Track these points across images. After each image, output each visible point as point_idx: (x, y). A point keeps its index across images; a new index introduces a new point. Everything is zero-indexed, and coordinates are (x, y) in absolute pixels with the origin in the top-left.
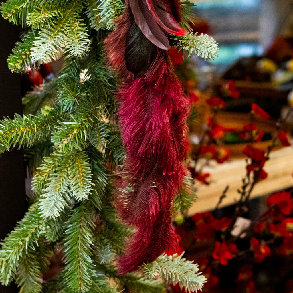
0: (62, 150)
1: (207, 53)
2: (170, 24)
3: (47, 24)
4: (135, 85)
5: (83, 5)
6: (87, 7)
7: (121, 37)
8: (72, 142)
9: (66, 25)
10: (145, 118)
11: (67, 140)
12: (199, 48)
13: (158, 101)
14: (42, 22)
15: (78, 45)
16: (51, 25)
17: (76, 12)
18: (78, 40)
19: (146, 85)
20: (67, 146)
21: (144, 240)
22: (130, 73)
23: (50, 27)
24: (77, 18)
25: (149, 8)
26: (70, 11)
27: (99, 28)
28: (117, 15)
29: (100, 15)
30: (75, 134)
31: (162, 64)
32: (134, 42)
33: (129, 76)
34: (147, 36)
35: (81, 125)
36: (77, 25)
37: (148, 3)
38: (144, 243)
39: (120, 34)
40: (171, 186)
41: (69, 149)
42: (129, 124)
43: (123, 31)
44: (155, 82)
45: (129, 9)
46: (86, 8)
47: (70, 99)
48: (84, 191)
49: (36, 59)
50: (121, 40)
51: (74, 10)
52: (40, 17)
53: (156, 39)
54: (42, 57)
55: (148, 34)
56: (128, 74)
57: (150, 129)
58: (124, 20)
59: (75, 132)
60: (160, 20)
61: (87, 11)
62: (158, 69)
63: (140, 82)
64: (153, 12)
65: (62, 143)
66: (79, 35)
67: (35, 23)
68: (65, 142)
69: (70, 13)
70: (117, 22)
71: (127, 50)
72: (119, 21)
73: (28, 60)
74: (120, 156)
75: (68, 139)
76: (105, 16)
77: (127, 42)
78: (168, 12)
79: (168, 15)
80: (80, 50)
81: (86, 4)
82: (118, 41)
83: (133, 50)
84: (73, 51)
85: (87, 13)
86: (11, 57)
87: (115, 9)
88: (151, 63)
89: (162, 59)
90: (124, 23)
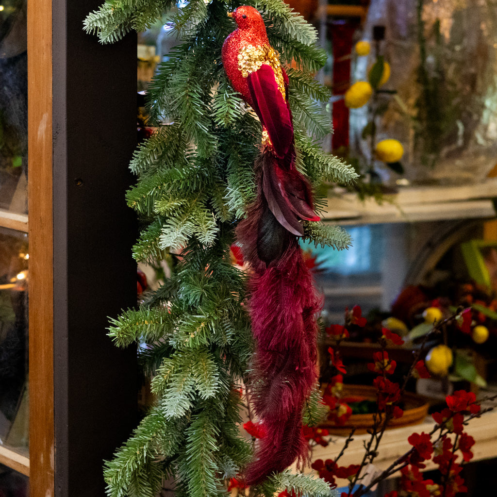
0: (189, 345)
2: (303, 211)
3: (175, 212)
4: (266, 275)
5: (208, 195)
6: (212, 198)
7: (253, 224)
8: (199, 336)
9: (194, 214)
10: (277, 309)
11: (194, 334)
13: (290, 292)
14: (171, 209)
15: (207, 234)
17: (201, 201)
18: (206, 229)
19: (278, 275)
20: (194, 340)
21: (275, 443)
22: (262, 262)
23: (178, 215)
24: (201, 208)
25: (283, 194)
26: (195, 201)
27: (225, 219)
28: (247, 203)
29: (228, 205)
30: (202, 327)
31: (294, 253)
32: (267, 229)
33: (261, 265)
34: (281, 222)
35: (209, 318)
36: (203, 215)
37: (281, 190)
38: (275, 447)
39: (253, 221)
40: (304, 384)
41: (196, 344)
42: (260, 316)
43: (256, 218)
44: (287, 271)
45: (262, 196)
46: (211, 198)
47: (198, 290)
48: (210, 389)
49: (166, 246)
50: (254, 227)
51: (199, 200)
52: (168, 205)
53: (290, 226)
55: (282, 220)
56: (259, 264)
57: (282, 320)
58: (257, 206)
59: (202, 325)
60: (293, 207)
61: (212, 202)
62: (290, 258)
63: (272, 271)
64: (287, 199)
65: (189, 337)
66: (207, 224)
67: (164, 211)
68: (192, 336)
69: (195, 203)
71: (259, 239)
72: (251, 208)
73: (154, 249)
74: (248, 354)
75: (195, 332)
76: (234, 205)
77: (259, 229)
78: (302, 199)
79: (302, 202)
81: (211, 194)
82: (251, 228)
83: (265, 238)
84: (203, 239)
85: (212, 204)
86: (135, 247)
87: (245, 197)
88: (283, 252)
89: (295, 248)
90: (256, 210)
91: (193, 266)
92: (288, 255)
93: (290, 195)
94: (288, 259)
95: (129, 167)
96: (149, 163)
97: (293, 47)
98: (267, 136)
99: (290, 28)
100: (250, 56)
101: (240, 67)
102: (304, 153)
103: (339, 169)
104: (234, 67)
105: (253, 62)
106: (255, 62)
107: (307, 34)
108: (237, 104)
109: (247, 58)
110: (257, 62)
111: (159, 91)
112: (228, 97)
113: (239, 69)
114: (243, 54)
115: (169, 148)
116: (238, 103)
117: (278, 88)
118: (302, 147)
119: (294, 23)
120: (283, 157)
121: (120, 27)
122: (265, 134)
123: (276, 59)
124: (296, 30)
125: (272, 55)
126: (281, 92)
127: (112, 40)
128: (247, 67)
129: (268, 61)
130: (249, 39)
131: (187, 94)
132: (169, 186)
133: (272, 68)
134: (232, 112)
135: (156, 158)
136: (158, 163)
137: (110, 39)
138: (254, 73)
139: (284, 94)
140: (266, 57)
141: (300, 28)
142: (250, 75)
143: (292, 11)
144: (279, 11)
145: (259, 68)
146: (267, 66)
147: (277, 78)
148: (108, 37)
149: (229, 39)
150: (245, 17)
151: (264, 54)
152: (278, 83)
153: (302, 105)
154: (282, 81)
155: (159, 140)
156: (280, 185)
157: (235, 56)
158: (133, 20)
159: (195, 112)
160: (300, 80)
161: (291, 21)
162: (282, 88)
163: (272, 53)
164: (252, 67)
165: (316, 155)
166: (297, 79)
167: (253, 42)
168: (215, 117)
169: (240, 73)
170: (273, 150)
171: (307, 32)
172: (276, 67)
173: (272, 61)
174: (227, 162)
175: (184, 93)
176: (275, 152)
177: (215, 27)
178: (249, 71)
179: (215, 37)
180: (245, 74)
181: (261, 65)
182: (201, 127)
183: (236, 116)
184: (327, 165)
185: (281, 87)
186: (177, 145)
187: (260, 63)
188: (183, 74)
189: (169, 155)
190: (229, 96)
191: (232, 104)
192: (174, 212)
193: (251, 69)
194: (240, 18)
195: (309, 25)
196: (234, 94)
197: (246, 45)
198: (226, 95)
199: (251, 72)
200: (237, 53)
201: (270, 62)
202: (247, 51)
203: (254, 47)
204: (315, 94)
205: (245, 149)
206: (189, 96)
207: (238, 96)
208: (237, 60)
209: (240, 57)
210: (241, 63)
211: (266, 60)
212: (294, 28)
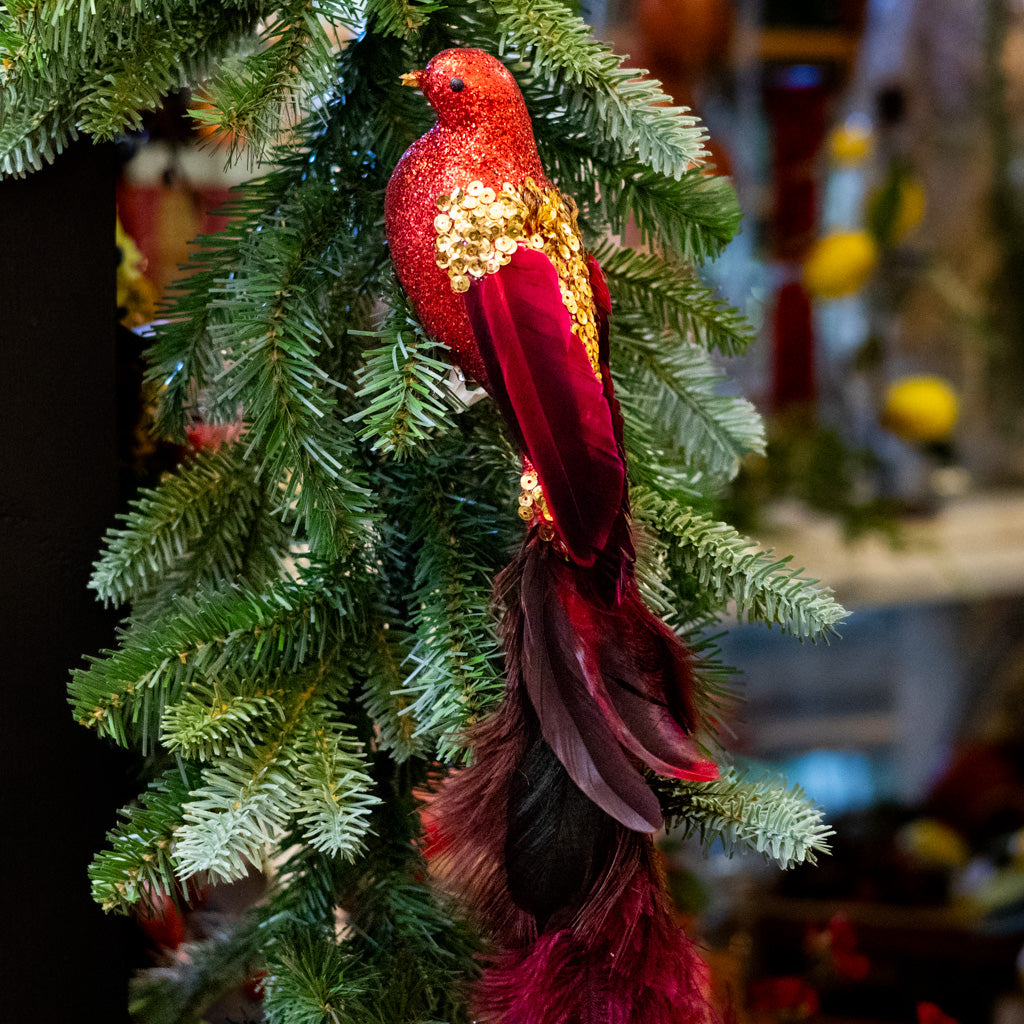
1: (790, 844)
2: (662, 741)
3: (232, 744)
4: (538, 956)
5: (352, 672)
6: (364, 680)
7: (491, 788)
9: (297, 745)
12: (762, 825)
13: (620, 1013)
14: (215, 736)
15: (340, 817)
16: (244, 748)
17: (327, 697)
18: (338, 798)
19: (580, 958)
22: (521, 915)
23: (240, 754)
24: (332, 719)
25: (591, 688)
26: (306, 696)
27: (408, 754)
28: (473, 711)
29: (413, 712)
31: (633, 882)
32: (537, 808)
33: (519, 925)
34: (582, 786)
36: (333, 747)
37: (585, 673)
39: (489, 780)
43: (500, 768)
44: (609, 945)
45: (521, 693)
46: (362, 684)
47: (311, 1008)
49: (193, 869)
50: (493, 800)
51: (321, 691)
52: (207, 720)
53: (614, 798)
54: (217, 862)
55: (586, 777)
56: (515, 918)
58: (504, 731)
60: (626, 731)
61: (366, 695)
62: (618, 898)
63: (556, 946)
64: (603, 703)
66: (341, 782)
67: (189, 743)
69: (308, 703)
70: (476, 737)
71: (511, 838)
72: (482, 734)
73: (161, 870)
76: (430, 714)
77: (512, 806)
78: (654, 701)
79: (655, 713)
80: (347, 836)
81: (362, 669)
82: (483, 804)
83: (534, 835)
84: (322, 838)
85: (365, 701)
86: (103, 859)
87: (469, 689)
88: (594, 879)
89: (635, 865)
90: (503, 740)
91: (307, 900)
92: (610, 891)
93: (616, 686)
94: (610, 903)
95: (92, 585)
96: (155, 568)
97: (629, 181)
98: (538, 491)
99: (616, 120)
100: (473, 220)
101: (444, 258)
102: (664, 536)
103: (782, 591)
104: (422, 257)
105: (485, 242)
106: (492, 242)
107: (671, 142)
108: (435, 382)
109: (465, 226)
110: (499, 241)
111: (190, 330)
112: (406, 357)
113: (438, 263)
114: (453, 214)
115: (228, 513)
116: (440, 378)
117: (574, 328)
118: (660, 512)
119: (630, 104)
120: (593, 558)
121: (47, 123)
122: (531, 485)
123: (566, 228)
124: (634, 125)
125: (553, 215)
126: (584, 340)
127: (20, 168)
128: (467, 257)
129: (537, 236)
130: (473, 162)
131: (271, 347)
132: (216, 650)
133: (553, 260)
134: (416, 407)
135: (180, 550)
136: (190, 565)
137: (13, 162)
138: (488, 278)
139: (592, 349)
140: (531, 223)
141: (649, 120)
142: (475, 285)
143: (624, 65)
144: (577, 65)
145: (505, 262)
146: (532, 253)
147: (570, 294)
148: (7, 158)
149: (407, 161)
150: (459, 88)
151: (525, 213)
152: (573, 310)
153: (663, 367)
154: (588, 303)
155: (193, 490)
156: (580, 656)
157: (426, 221)
158: (83, 100)
159: (294, 407)
160: (654, 285)
161: (621, 97)
162: (585, 326)
163: (553, 206)
164: (483, 257)
165: (704, 543)
166: (644, 283)
167: (487, 171)
168: (361, 425)
169: (444, 277)
170: (558, 538)
171: (673, 135)
172: (567, 256)
173: (552, 235)
174: (413, 563)
175: (260, 343)
176: (563, 546)
177: (375, 115)
178: (471, 271)
179: (373, 150)
180: (459, 282)
181: (513, 250)
182: (317, 457)
183: (430, 423)
184: (742, 575)
185: (584, 321)
186: (253, 503)
187: (508, 245)
188: (264, 276)
189: (227, 535)
190: (409, 353)
191: (420, 382)
192: (227, 741)
193: (480, 263)
194: (442, 89)
195: (681, 109)
196: (427, 345)
197: (461, 183)
198: (398, 349)
199: (478, 273)
200: (434, 212)
201: (546, 240)
202: (468, 202)
203: (490, 191)
204: (703, 332)
205: (473, 521)
206: (281, 351)
207: (438, 354)
208: (432, 232)
209: (441, 223)
210: (444, 246)
211: (530, 233)
212: (628, 122)
